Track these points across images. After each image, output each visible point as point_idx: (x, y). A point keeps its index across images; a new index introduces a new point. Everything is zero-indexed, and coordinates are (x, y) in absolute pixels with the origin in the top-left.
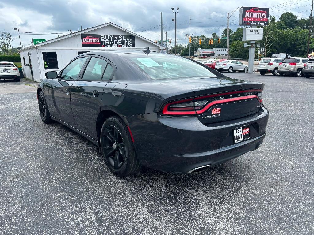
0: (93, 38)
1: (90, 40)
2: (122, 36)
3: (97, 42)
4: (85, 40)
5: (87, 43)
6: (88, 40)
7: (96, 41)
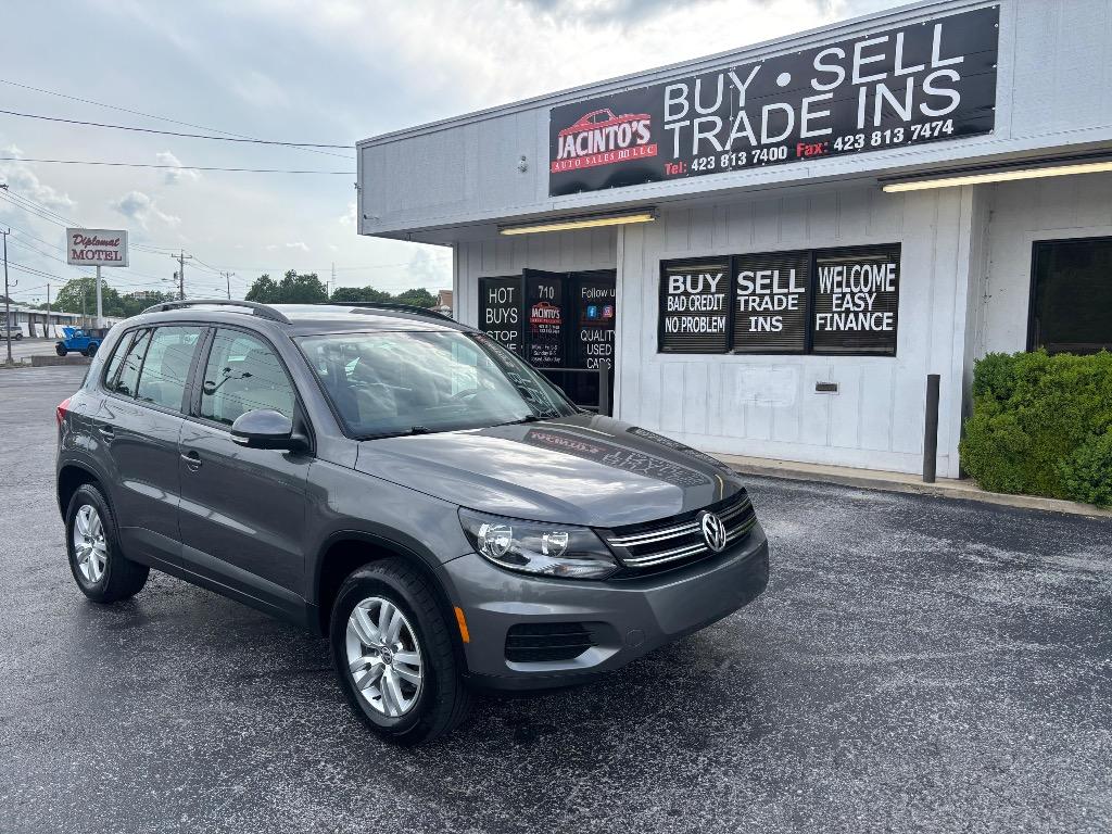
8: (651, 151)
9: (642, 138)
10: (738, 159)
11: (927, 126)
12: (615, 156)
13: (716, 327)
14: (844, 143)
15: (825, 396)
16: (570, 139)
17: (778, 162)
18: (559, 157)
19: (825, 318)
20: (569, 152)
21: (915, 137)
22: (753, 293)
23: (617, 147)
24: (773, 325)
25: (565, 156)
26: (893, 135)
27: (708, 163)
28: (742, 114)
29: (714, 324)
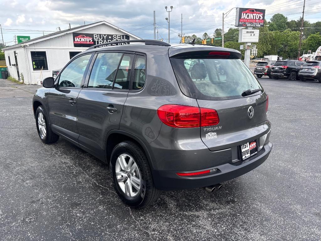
0: (85, 37)
1: (83, 40)
2: (116, 35)
3: (90, 41)
4: (77, 39)
5: (79, 43)
6: (80, 40)
7: (88, 40)
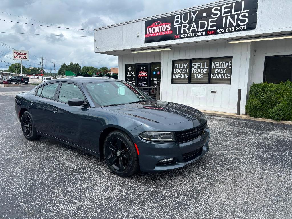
8: (171, 32)
9: (168, 29)
10: (193, 35)
11: (240, 27)
12: (162, 33)
13: (186, 77)
14: (219, 31)
15: (213, 94)
16: (150, 29)
17: (203, 35)
18: (147, 33)
19: (213, 75)
20: (150, 32)
21: (237, 30)
22: (196, 69)
23: (162, 31)
24: (200, 76)
25: (149, 33)
26: (231, 29)
27: (185, 35)
28: (194, 23)
29: (185, 76)
